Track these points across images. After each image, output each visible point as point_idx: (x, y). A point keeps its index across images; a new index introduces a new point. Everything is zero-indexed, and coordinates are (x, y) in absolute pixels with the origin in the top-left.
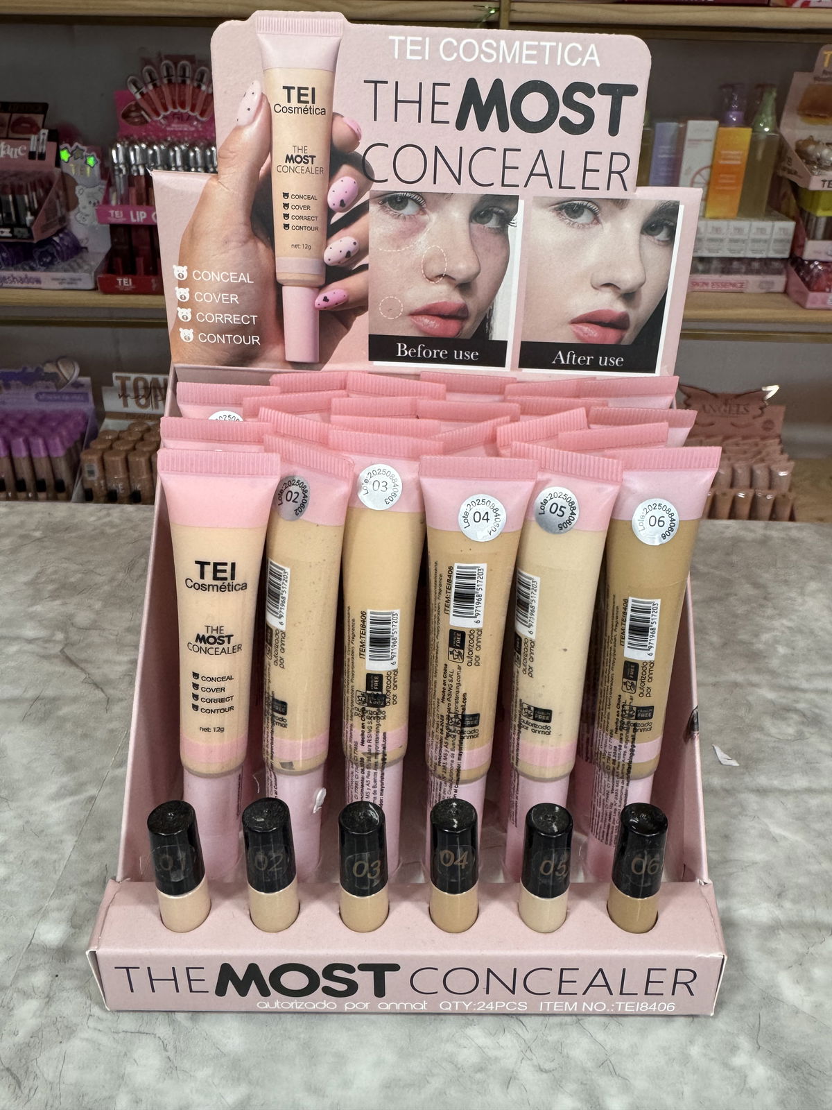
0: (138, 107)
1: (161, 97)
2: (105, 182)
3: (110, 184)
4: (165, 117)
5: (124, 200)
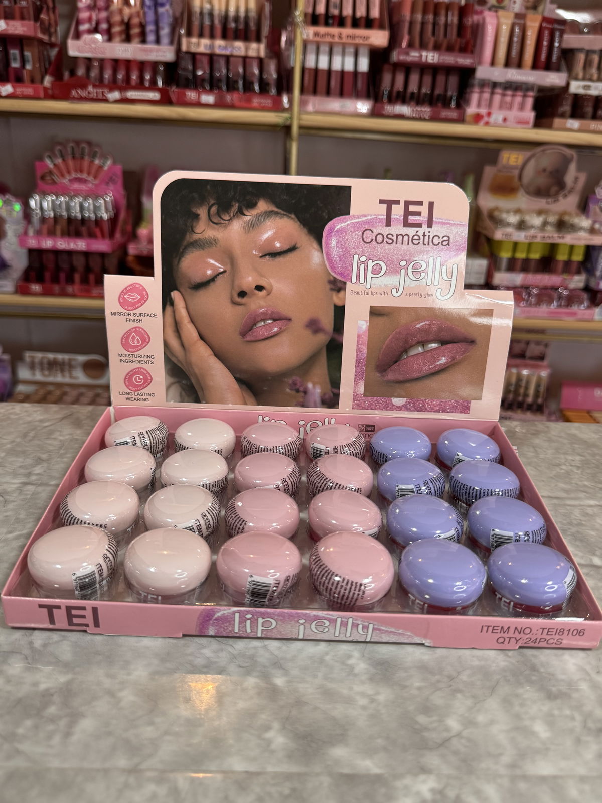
0: (51, 173)
1: (67, 166)
2: (25, 221)
3: (29, 223)
4: (69, 180)
5: (38, 233)
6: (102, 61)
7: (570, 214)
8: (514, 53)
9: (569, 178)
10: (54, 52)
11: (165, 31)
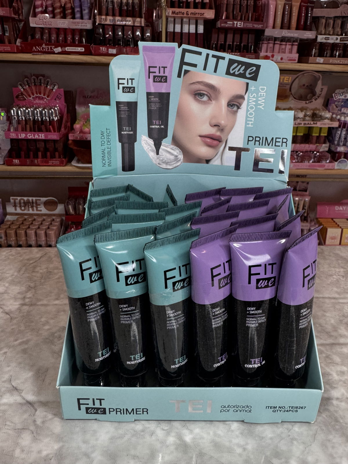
0: (22, 94)
1: (32, 90)
2: (9, 122)
3: (11, 123)
4: (33, 98)
5: (16, 130)
6: (50, 29)
7: (319, 110)
8: (286, 20)
9: (318, 90)
10: (21, 25)
11: (86, 12)
